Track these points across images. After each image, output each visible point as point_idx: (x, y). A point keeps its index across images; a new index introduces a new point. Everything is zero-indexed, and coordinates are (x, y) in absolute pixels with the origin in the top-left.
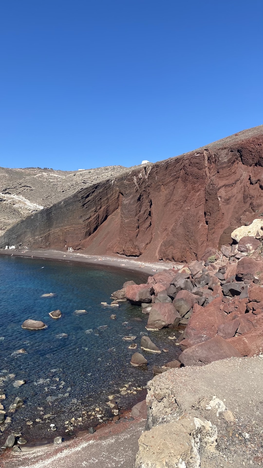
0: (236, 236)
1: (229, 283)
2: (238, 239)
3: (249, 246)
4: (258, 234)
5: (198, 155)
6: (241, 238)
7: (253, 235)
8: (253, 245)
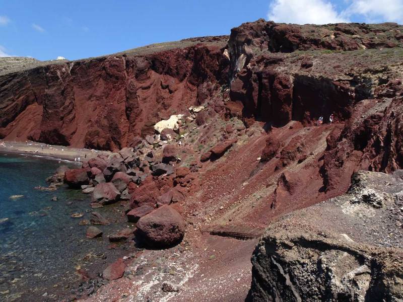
0: (158, 128)
1: (157, 165)
2: (160, 130)
3: (169, 136)
4: (175, 126)
5: (117, 59)
6: (162, 129)
7: (171, 127)
8: (172, 135)
